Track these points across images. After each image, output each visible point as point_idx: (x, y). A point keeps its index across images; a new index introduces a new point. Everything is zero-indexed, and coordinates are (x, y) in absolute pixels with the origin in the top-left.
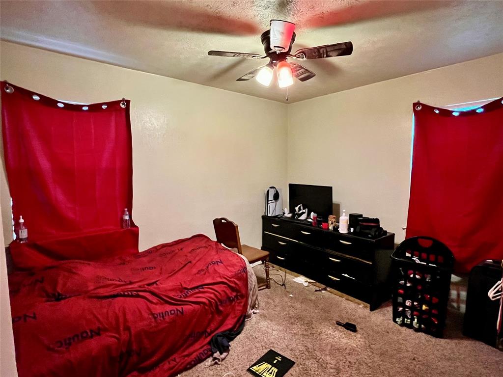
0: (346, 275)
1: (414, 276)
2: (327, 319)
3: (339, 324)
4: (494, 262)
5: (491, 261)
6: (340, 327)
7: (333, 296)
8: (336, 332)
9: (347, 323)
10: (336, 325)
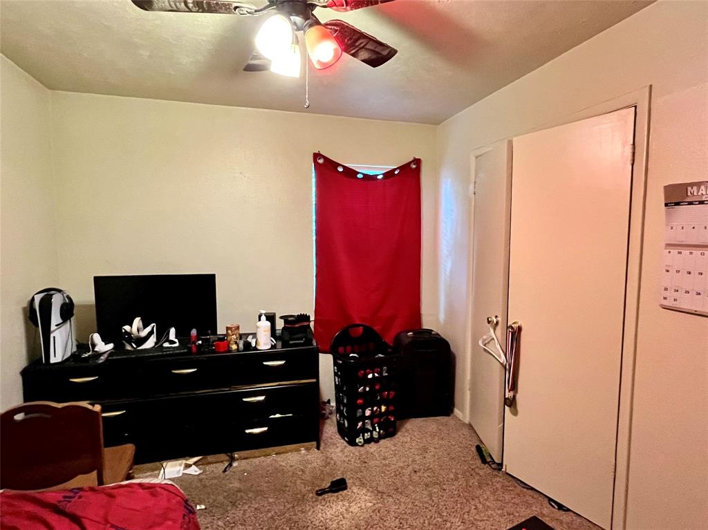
0: (278, 416)
1: (373, 375)
2: (300, 499)
3: (321, 493)
4: (414, 334)
5: (411, 333)
6: (326, 496)
7: (256, 461)
8: (334, 507)
9: (333, 483)
10: (320, 498)
